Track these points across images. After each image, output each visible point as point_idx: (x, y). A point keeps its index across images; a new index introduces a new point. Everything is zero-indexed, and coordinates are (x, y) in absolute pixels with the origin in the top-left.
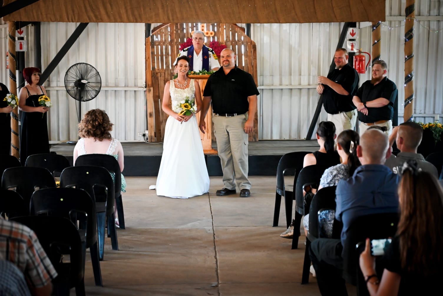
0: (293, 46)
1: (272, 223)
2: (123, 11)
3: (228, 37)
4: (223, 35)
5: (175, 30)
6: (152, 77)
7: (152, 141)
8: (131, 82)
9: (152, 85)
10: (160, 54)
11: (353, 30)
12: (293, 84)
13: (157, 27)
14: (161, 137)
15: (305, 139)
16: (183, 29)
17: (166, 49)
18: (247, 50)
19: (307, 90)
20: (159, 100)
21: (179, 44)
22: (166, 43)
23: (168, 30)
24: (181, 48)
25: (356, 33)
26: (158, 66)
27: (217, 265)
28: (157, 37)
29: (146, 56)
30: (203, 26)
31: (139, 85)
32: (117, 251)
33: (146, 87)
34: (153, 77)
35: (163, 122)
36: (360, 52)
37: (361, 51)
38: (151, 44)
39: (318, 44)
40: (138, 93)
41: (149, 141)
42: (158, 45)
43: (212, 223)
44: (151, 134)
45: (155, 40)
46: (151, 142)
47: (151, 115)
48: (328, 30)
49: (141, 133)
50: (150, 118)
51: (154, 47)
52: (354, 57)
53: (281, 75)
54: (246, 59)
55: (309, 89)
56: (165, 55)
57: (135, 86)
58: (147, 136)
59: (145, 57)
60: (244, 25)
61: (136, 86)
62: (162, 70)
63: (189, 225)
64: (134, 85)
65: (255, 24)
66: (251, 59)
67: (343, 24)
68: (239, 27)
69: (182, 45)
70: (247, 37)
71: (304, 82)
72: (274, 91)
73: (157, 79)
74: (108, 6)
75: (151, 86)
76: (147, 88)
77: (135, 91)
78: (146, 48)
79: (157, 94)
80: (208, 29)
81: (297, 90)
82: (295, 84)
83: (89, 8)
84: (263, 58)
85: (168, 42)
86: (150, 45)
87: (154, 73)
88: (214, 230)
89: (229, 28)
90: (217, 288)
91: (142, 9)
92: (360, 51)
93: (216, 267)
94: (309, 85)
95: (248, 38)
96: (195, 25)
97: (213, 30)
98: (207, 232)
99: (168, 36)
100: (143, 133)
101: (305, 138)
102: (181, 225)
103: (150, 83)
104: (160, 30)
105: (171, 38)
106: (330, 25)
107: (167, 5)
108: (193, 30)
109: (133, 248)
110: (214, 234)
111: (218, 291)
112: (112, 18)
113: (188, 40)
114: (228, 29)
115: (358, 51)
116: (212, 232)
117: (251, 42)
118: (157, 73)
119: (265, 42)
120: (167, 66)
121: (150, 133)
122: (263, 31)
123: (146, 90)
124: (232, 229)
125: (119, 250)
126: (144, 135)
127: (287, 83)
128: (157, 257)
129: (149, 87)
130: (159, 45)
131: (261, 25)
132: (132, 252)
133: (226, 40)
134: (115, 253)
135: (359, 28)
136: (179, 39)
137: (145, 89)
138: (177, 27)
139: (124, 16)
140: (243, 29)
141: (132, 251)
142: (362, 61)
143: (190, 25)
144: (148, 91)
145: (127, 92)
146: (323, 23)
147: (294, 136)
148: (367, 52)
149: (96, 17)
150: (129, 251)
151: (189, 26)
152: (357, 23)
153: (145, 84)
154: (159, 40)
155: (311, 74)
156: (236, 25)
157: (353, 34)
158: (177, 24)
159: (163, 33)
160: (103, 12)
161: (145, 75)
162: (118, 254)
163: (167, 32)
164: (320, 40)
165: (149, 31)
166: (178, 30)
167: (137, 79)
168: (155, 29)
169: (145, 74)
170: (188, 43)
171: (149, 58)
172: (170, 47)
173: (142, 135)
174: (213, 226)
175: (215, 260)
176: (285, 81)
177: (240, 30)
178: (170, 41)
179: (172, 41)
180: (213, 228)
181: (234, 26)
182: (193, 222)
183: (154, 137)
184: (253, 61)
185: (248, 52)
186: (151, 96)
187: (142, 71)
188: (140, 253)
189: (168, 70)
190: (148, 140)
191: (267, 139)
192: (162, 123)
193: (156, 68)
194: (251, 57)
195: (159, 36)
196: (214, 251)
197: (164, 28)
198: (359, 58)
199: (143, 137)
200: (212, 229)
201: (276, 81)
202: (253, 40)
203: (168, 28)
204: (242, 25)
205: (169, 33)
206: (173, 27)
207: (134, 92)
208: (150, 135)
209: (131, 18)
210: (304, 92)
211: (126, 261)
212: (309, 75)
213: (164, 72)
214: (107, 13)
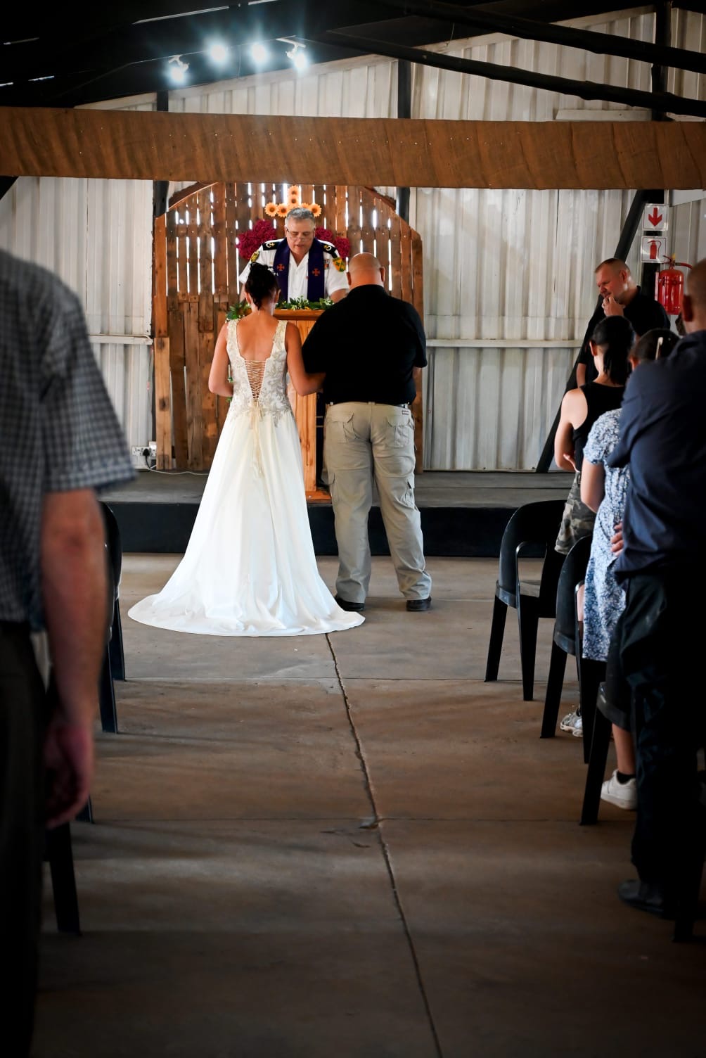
0: (510, 244)
1: (483, 673)
2: (107, 151)
3: (354, 219)
4: (341, 214)
5: (227, 200)
6: (168, 312)
7: (166, 467)
8: (116, 324)
9: (169, 333)
10: (188, 257)
11: (656, 210)
12: (507, 336)
13: (183, 190)
14: (188, 458)
15: (535, 471)
16: (246, 197)
17: (205, 245)
18: (399, 252)
19: (540, 353)
20: (185, 367)
21: (235, 233)
22: (205, 232)
23: (209, 200)
24: (239, 244)
25: (664, 217)
26: (184, 286)
27: (366, 774)
28: (182, 217)
29: (153, 261)
30: (294, 193)
31: (136, 331)
32: (115, 736)
33: (152, 337)
34: (171, 313)
35: (192, 421)
36: (671, 262)
37: (674, 262)
38: (165, 233)
39: (570, 243)
40: (132, 352)
41: (157, 468)
42: (182, 237)
43: (336, 670)
44: (163, 450)
45: (177, 223)
46: (164, 470)
47: (164, 405)
48: (595, 208)
49: (140, 448)
50: (163, 413)
51: (174, 241)
52: (657, 275)
53: (479, 313)
54: (396, 274)
55: (545, 349)
56: (200, 259)
57: (125, 333)
58: (154, 455)
59: (151, 264)
60: (393, 192)
61: (127, 333)
62: (193, 297)
63: (281, 674)
64: (123, 331)
65: (419, 189)
66: (410, 275)
67: (631, 194)
68: (382, 196)
69: (244, 235)
70: (401, 219)
71: (536, 332)
72: (462, 353)
73: (181, 319)
74: (73, 136)
75: (166, 335)
76: (155, 339)
77: (126, 346)
78: (154, 241)
79: (181, 354)
80: (306, 200)
81: (519, 351)
82: (513, 334)
83: (24, 142)
84: (437, 271)
85: (208, 229)
86: (165, 235)
87: (173, 303)
88: (342, 687)
89: (357, 197)
90: (374, 830)
91: (154, 147)
92: (671, 260)
93: (365, 779)
94: (546, 339)
95: (403, 225)
96: (274, 189)
97: (319, 201)
98: (327, 692)
99: (208, 214)
100: (144, 448)
101: (533, 468)
102: (262, 672)
103: (162, 326)
104: (190, 199)
105: (215, 220)
106: (600, 195)
107: (216, 137)
108: (269, 200)
109: (152, 728)
110: (345, 698)
111: (380, 837)
112: (81, 166)
113: (256, 224)
114: (356, 201)
115: (667, 260)
116: (340, 692)
117: (410, 232)
118: (180, 304)
119: (442, 233)
120: (205, 285)
121: (161, 449)
122: (439, 207)
123: (153, 344)
124: (387, 687)
125: (118, 733)
126: (146, 453)
127: (494, 334)
128: (215, 750)
129: (159, 337)
130: (186, 234)
131: (433, 192)
132: (151, 739)
133: (350, 227)
134: (112, 741)
135: (671, 205)
136: (237, 222)
137: (150, 342)
138: (231, 193)
139: (111, 164)
140: (389, 201)
141: (152, 735)
142: (675, 285)
143: (263, 187)
144: (157, 346)
145: (106, 347)
146: (582, 192)
147: (507, 463)
148: (688, 263)
149: (41, 162)
150: (144, 735)
151: (261, 192)
152: (665, 192)
153: (149, 328)
154: (188, 223)
155: (553, 314)
156: (373, 190)
157: (655, 220)
158: (231, 185)
159: (198, 206)
160: (58, 151)
161: (151, 308)
162: (120, 741)
163: (206, 204)
164: (575, 233)
165: (164, 200)
166: (234, 199)
167: (132, 316)
168: (178, 196)
169: (151, 305)
170: (257, 231)
171: (161, 266)
172: (213, 240)
173: (142, 454)
174: (339, 677)
175: (358, 761)
176: (490, 330)
177: (384, 204)
178: (214, 226)
179: (218, 225)
180: (340, 682)
181: (370, 193)
182: (287, 667)
183: (171, 459)
184: (414, 280)
185: (402, 256)
186: (164, 358)
187: (143, 299)
188: (173, 740)
189: (207, 296)
190: (157, 465)
191: (442, 468)
192: (189, 425)
193: (178, 290)
194: (409, 270)
195: (187, 213)
196: (353, 739)
197: (199, 195)
198: (668, 278)
199: (144, 457)
200: (337, 683)
201: (468, 329)
202: (414, 229)
203: (209, 194)
204: (387, 190)
205: (212, 207)
206: (223, 192)
207: (122, 348)
208: (161, 452)
209: (127, 167)
210: (535, 358)
211: (140, 759)
212: (548, 316)
213: (197, 300)
214: (68, 153)
